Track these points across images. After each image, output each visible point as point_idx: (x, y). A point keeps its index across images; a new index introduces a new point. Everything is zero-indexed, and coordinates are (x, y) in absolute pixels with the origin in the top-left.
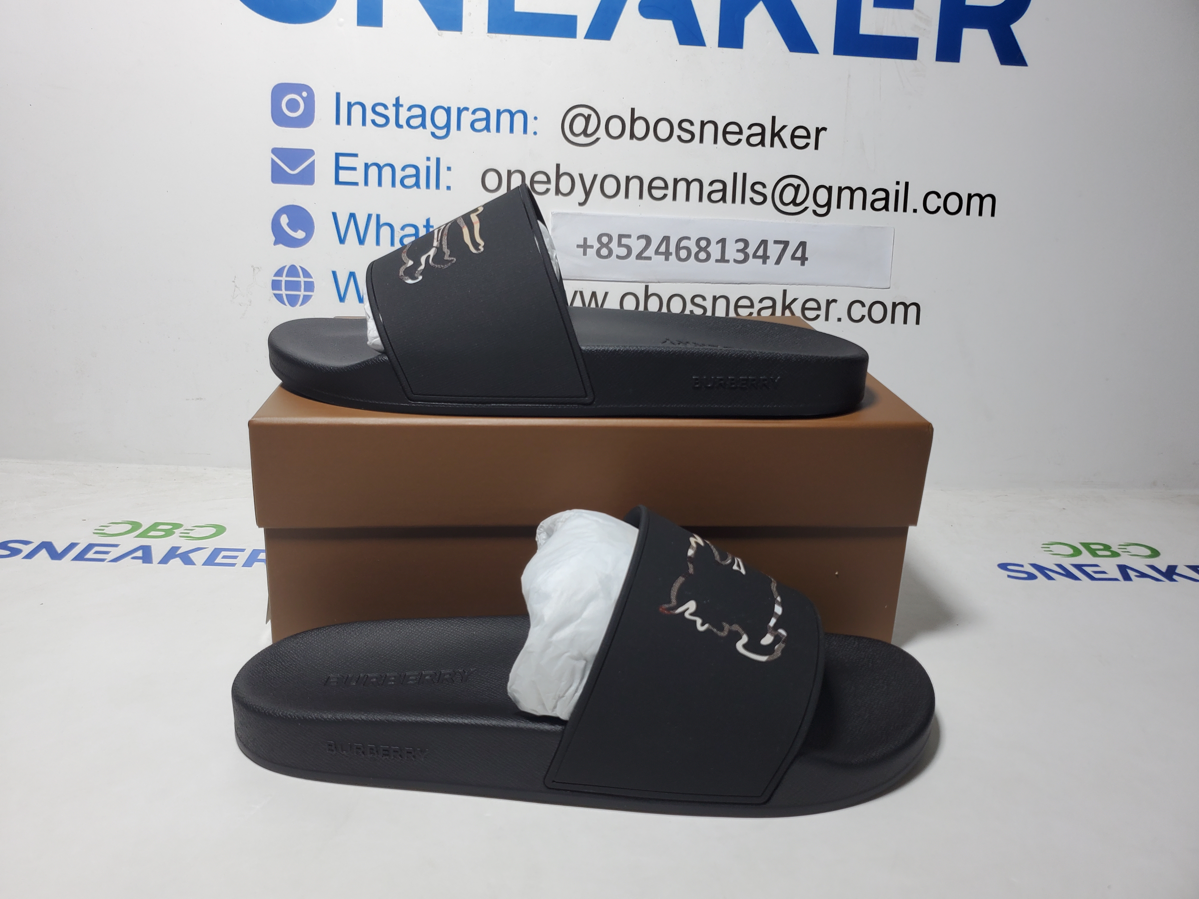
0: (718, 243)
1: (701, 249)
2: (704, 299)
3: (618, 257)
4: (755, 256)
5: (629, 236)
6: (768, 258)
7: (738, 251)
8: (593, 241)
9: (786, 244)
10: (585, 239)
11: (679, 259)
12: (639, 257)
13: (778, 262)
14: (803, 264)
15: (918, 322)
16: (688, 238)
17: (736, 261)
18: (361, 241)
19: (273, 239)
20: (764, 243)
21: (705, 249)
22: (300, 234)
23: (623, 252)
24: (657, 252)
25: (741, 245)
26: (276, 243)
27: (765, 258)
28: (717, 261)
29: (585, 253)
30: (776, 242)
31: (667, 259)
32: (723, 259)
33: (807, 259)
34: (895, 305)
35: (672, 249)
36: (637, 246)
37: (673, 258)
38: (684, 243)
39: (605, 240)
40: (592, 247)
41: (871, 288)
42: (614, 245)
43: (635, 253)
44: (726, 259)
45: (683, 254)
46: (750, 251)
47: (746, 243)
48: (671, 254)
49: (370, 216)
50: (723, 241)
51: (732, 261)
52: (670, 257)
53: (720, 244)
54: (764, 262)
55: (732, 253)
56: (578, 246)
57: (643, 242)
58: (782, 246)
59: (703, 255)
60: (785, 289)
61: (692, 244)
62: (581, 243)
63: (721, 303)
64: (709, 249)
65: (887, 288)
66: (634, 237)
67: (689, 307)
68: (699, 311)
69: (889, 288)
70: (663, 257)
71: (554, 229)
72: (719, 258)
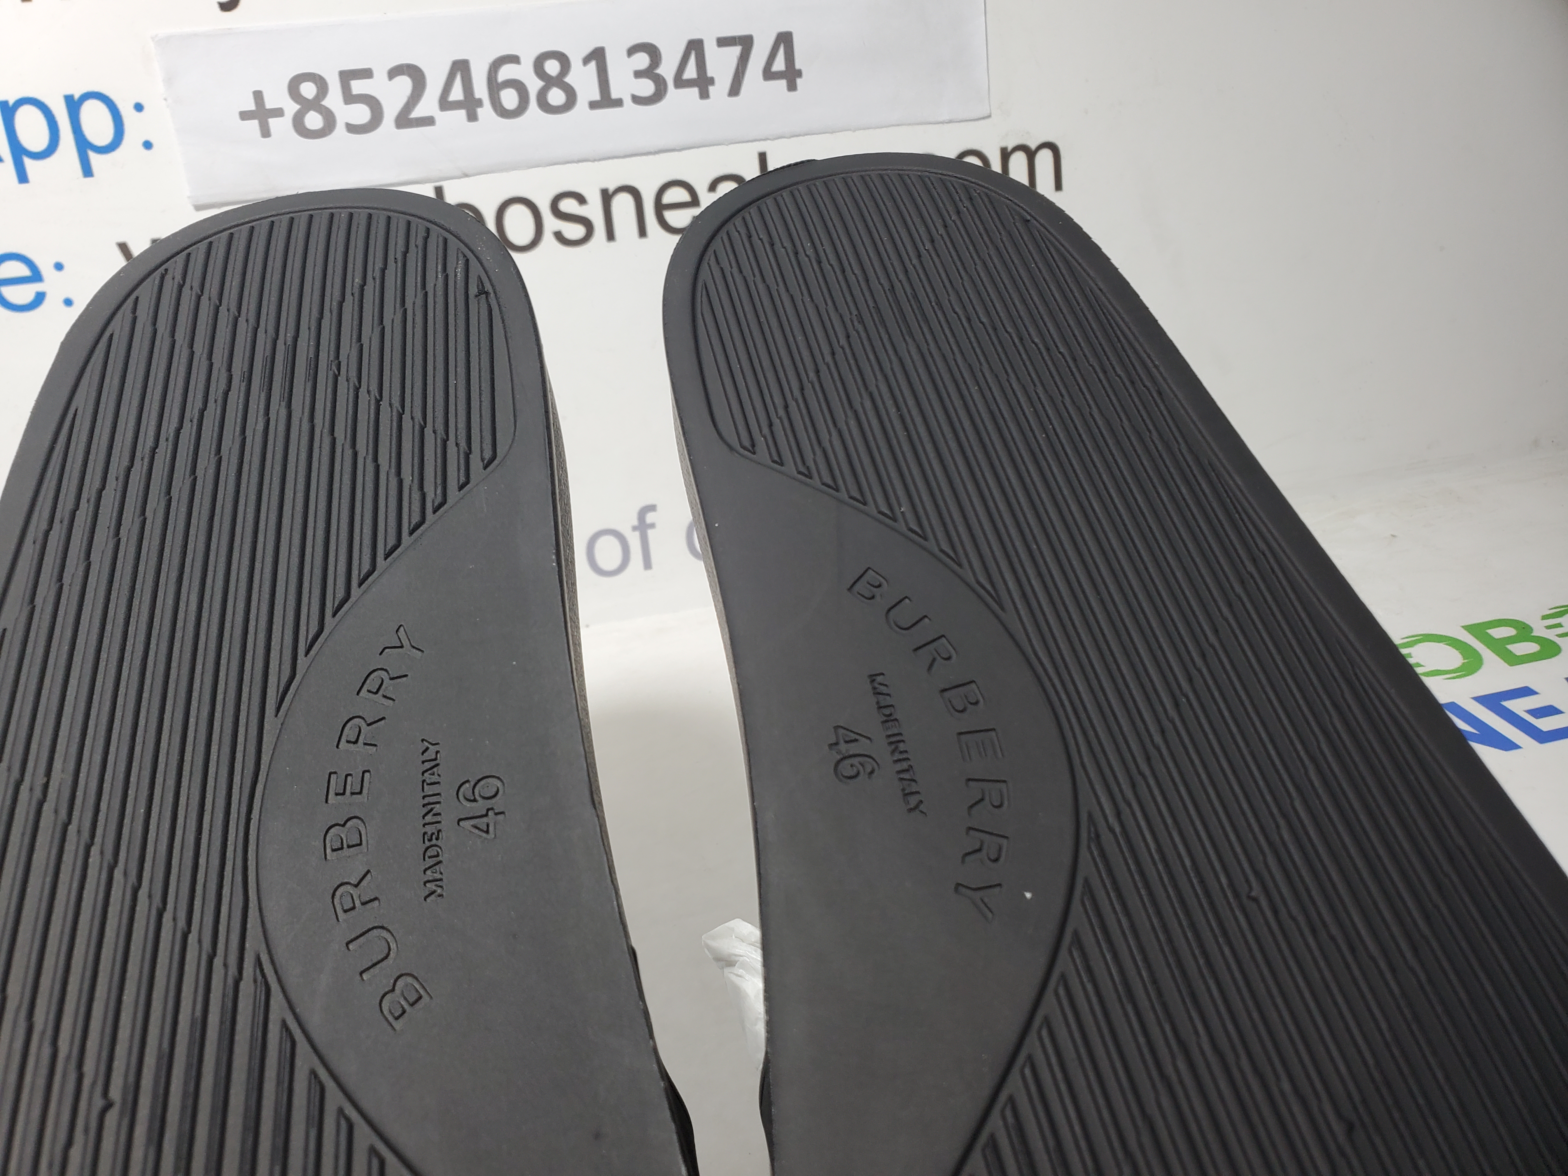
0: (586, 61)
1: (550, 82)
2: (581, 199)
3: (352, 128)
4: (680, 82)
5: (366, 74)
6: (711, 81)
7: (638, 74)
8: (278, 98)
9: (746, 43)
10: (258, 96)
11: (503, 112)
12: (404, 120)
13: (735, 90)
14: (792, 87)
15: (1058, 185)
16: (514, 59)
17: (637, 100)
20: (695, 47)
21: (559, 81)
23: (361, 114)
24: (445, 104)
25: (642, 60)
27: (703, 83)
28: (593, 105)
29: (266, 132)
30: (723, 42)
31: (472, 117)
32: (606, 100)
33: (799, 74)
34: (1005, 154)
35: (481, 90)
36: (393, 94)
37: (486, 111)
38: (506, 73)
39: (308, 90)
40: (278, 113)
41: (950, 122)
42: (334, 100)
43: (391, 112)
44: (614, 95)
45: (509, 98)
46: (667, 70)
47: (653, 51)
48: (479, 103)
50: (598, 56)
51: (627, 101)
52: (480, 111)
53: (593, 65)
54: (704, 95)
55: (624, 80)
56: (245, 116)
57: (405, 84)
58: (736, 50)
59: (556, 97)
60: (762, 150)
61: (524, 72)
62: (251, 106)
63: (623, 205)
64: (568, 79)
65: (984, 118)
66: (380, 74)
67: (551, 223)
68: (575, 231)
69: (989, 116)
70: (462, 113)
71: (169, 81)
72: (597, 97)
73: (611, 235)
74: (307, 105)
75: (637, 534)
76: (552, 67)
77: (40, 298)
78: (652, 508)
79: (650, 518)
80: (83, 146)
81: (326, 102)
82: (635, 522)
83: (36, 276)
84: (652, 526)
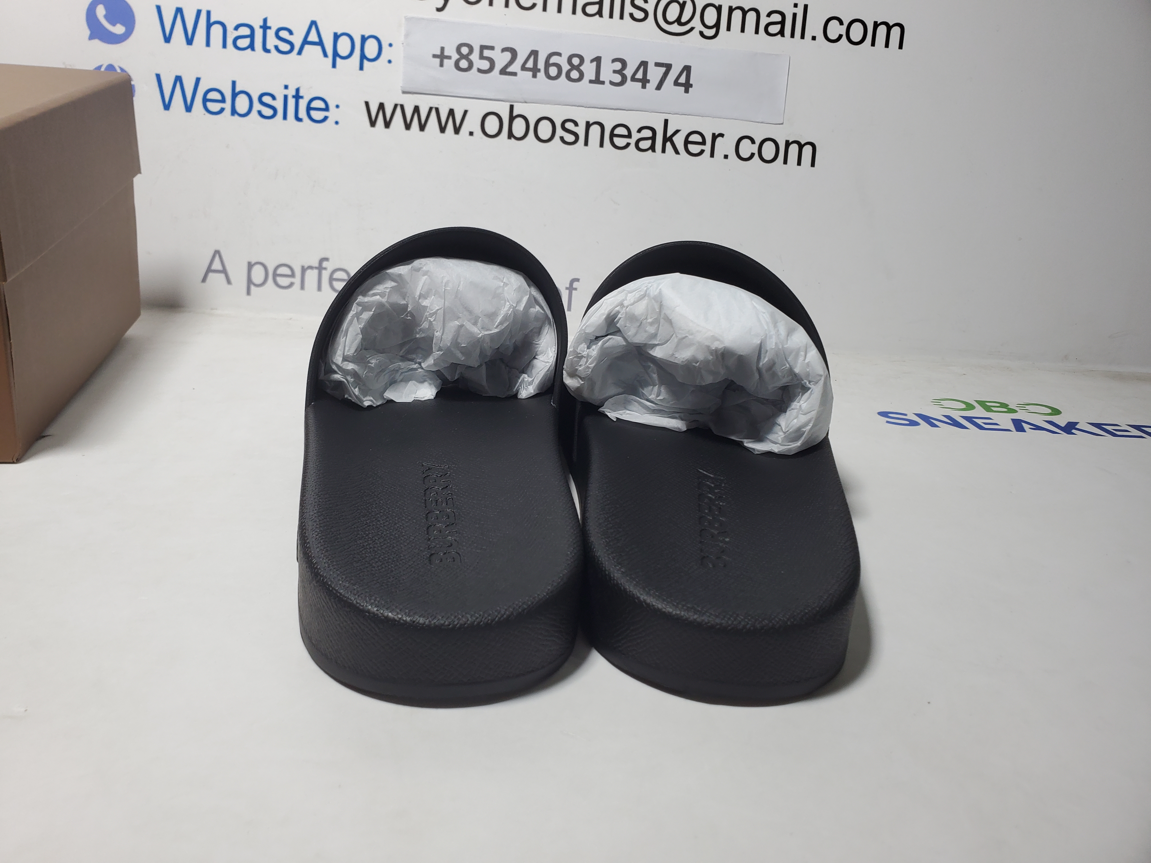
0: (592, 61)
1: (573, 67)
2: (576, 124)
3: (480, 71)
4: (633, 79)
5: (492, 48)
6: (648, 81)
7: (615, 72)
8: (451, 51)
9: (669, 67)
10: (442, 49)
11: (549, 77)
12: (503, 72)
13: (659, 87)
14: (687, 91)
15: (813, 165)
16: (559, 54)
17: (612, 83)
18: (190, 41)
19: (88, 32)
20: (644, 64)
21: (577, 68)
22: (119, 29)
23: (485, 65)
24: (524, 68)
25: (618, 66)
26: (91, 38)
27: (644, 82)
28: (591, 82)
29: (441, 65)
30: (657, 65)
31: (534, 76)
32: (597, 81)
33: (691, 86)
34: (788, 144)
35: (541, 65)
36: (501, 59)
37: (541, 75)
38: (554, 59)
39: (465, 50)
40: (449, 57)
41: (762, 122)
42: (475, 57)
43: (498, 67)
44: (601, 79)
45: (553, 71)
46: (629, 72)
47: (624, 63)
48: (539, 70)
49: (199, 12)
50: (598, 60)
51: (607, 83)
52: (538, 74)
53: (595, 63)
54: (644, 87)
55: (607, 73)
56: (435, 56)
57: (508, 56)
58: (663, 69)
59: (575, 74)
60: (666, 118)
61: (562, 61)
62: (438, 53)
63: (595, 130)
64: (582, 68)
65: (779, 124)
66: (498, 49)
67: (560, 132)
68: (570, 138)
69: (782, 124)
70: (530, 74)
71: (407, 36)
72: (594, 78)
73: (586, 144)
74: (462, 57)
75: (568, 291)
76: (576, 61)
77: (326, 118)
78: (578, 280)
79: (575, 284)
80: (363, 57)
81: (471, 57)
82: (568, 286)
83: (327, 109)
84: (576, 289)
